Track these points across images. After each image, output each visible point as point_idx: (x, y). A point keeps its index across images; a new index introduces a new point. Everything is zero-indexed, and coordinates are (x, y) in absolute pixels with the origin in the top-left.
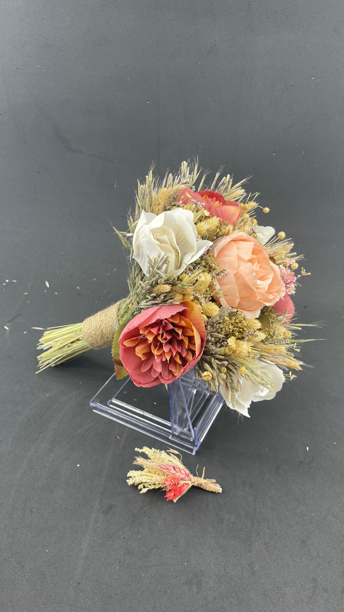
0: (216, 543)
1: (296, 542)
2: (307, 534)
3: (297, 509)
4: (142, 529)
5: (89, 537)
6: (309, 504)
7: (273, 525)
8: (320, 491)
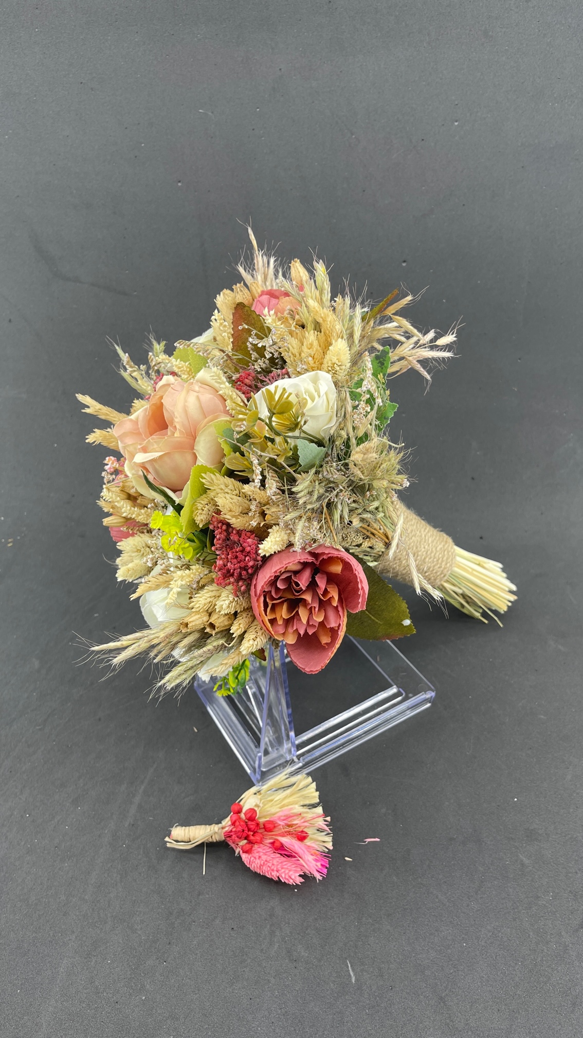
0: (280, 1009)
1: (427, 1002)
2: (450, 984)
3: (436, 934)
4: (150, 983)
5: (54, 1002)
6: (459, 923)
7: (389, 968)
8: (481, 898)
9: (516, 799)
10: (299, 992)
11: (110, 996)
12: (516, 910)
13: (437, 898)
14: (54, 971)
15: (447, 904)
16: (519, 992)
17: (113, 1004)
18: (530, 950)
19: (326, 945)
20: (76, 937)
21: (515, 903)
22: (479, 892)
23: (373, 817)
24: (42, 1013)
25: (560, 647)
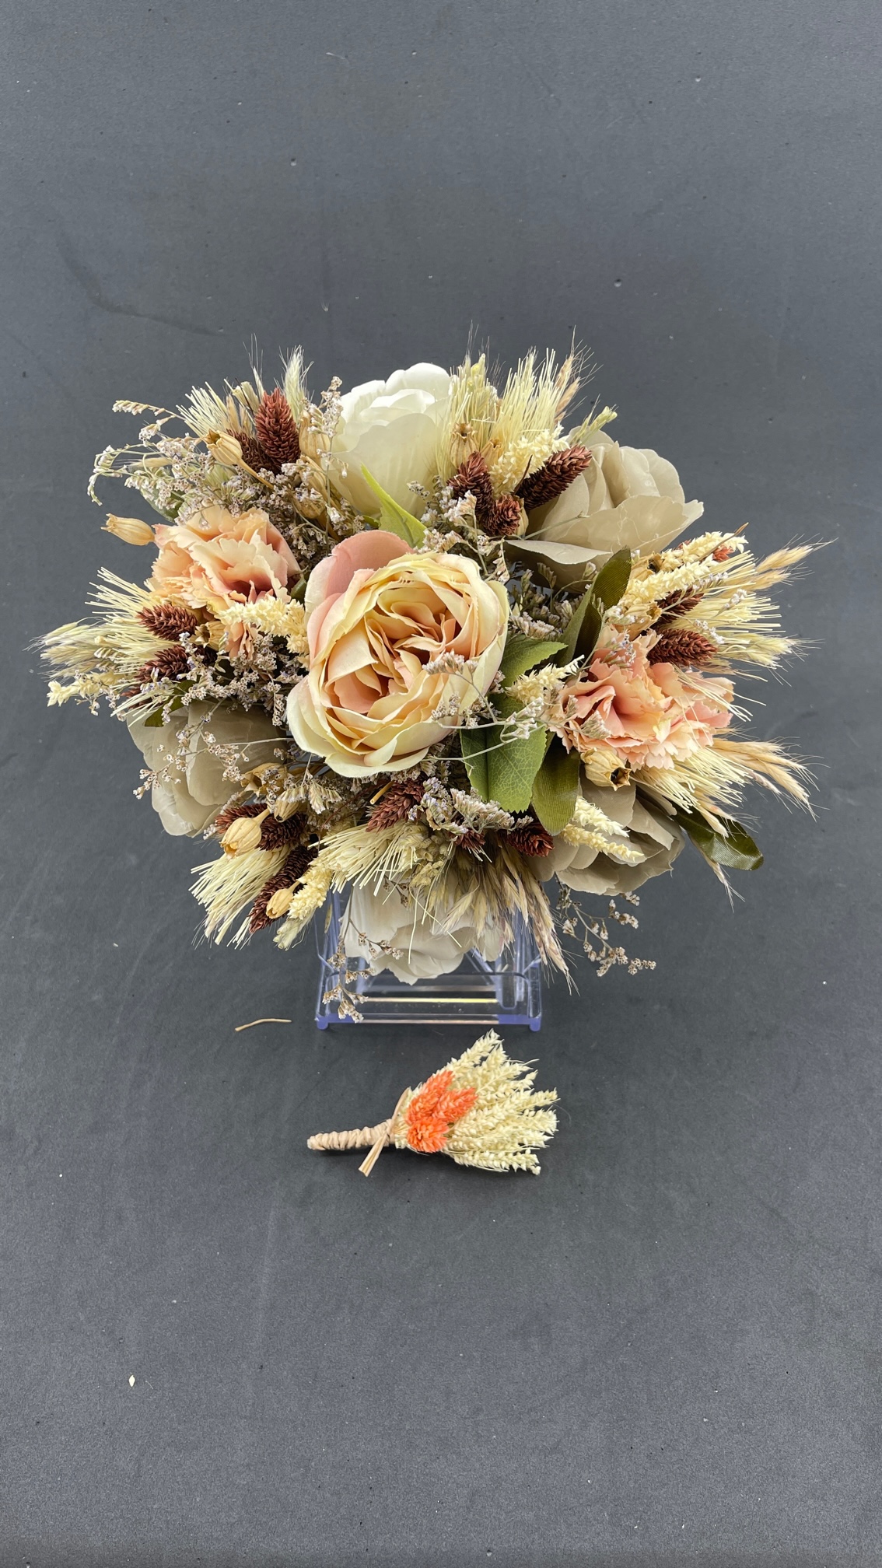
0: (573, 1241)
1: (756, 1215)
4: (395, 1227)
5: (270, 1262)
6: (779, 1125)
8: (801, 1095)
9: (824, 983)
10: (592, 1219)
11: (345, 1247)
12: (847, 1106)
13: (746, 1100)
14: (260, 1225)
15: (760, 1106)
16: (867, 1196)
17: (351, 1256)
18: (872, 1148)
19: (614, 1164)
20: (280, 1184)
21: (844, 1097)
22: (798, 1090)
23: (645, 1016)
24: (256, 1276)
25: (850, 801)
